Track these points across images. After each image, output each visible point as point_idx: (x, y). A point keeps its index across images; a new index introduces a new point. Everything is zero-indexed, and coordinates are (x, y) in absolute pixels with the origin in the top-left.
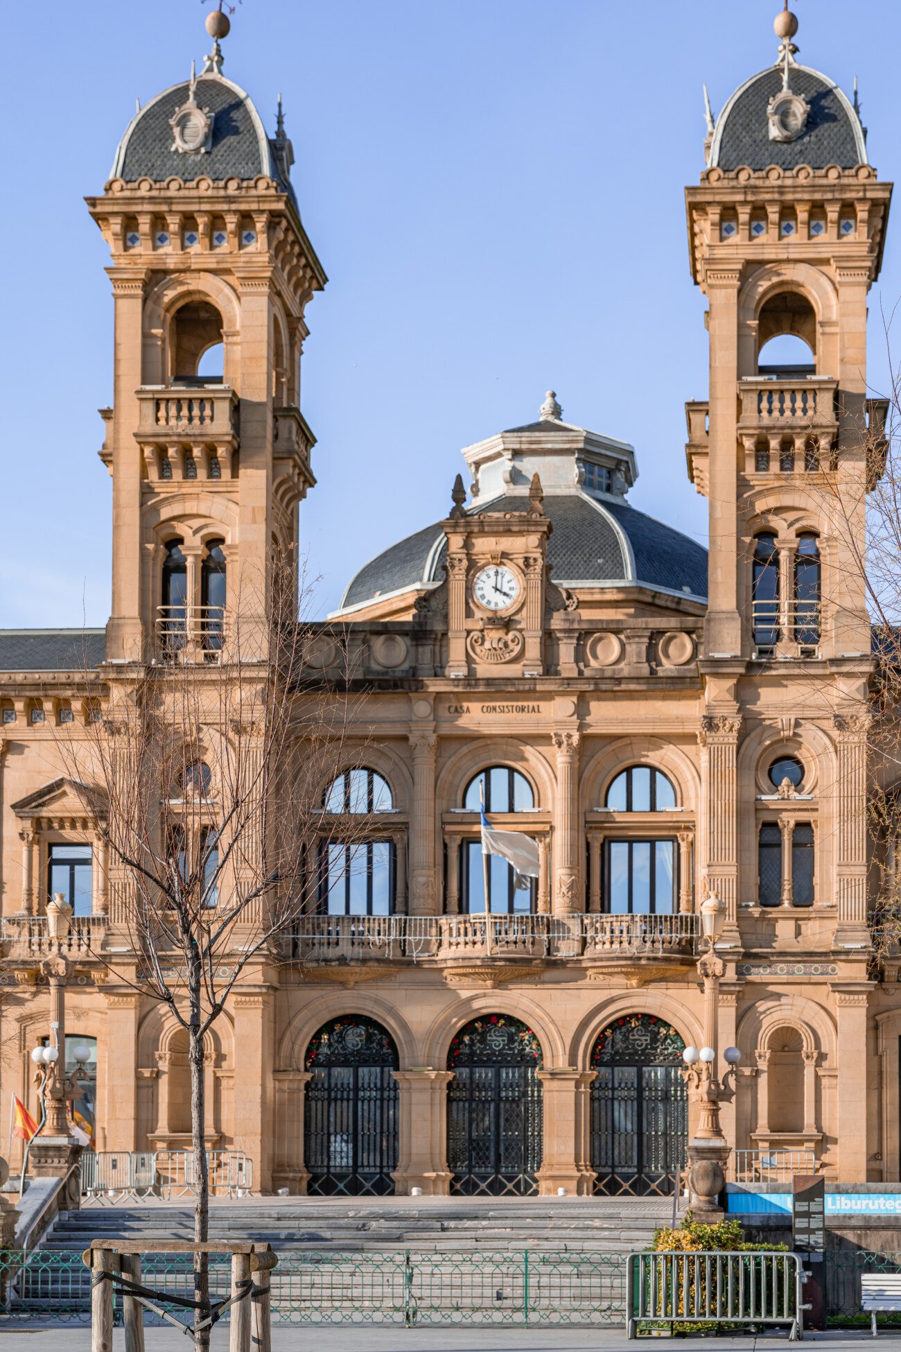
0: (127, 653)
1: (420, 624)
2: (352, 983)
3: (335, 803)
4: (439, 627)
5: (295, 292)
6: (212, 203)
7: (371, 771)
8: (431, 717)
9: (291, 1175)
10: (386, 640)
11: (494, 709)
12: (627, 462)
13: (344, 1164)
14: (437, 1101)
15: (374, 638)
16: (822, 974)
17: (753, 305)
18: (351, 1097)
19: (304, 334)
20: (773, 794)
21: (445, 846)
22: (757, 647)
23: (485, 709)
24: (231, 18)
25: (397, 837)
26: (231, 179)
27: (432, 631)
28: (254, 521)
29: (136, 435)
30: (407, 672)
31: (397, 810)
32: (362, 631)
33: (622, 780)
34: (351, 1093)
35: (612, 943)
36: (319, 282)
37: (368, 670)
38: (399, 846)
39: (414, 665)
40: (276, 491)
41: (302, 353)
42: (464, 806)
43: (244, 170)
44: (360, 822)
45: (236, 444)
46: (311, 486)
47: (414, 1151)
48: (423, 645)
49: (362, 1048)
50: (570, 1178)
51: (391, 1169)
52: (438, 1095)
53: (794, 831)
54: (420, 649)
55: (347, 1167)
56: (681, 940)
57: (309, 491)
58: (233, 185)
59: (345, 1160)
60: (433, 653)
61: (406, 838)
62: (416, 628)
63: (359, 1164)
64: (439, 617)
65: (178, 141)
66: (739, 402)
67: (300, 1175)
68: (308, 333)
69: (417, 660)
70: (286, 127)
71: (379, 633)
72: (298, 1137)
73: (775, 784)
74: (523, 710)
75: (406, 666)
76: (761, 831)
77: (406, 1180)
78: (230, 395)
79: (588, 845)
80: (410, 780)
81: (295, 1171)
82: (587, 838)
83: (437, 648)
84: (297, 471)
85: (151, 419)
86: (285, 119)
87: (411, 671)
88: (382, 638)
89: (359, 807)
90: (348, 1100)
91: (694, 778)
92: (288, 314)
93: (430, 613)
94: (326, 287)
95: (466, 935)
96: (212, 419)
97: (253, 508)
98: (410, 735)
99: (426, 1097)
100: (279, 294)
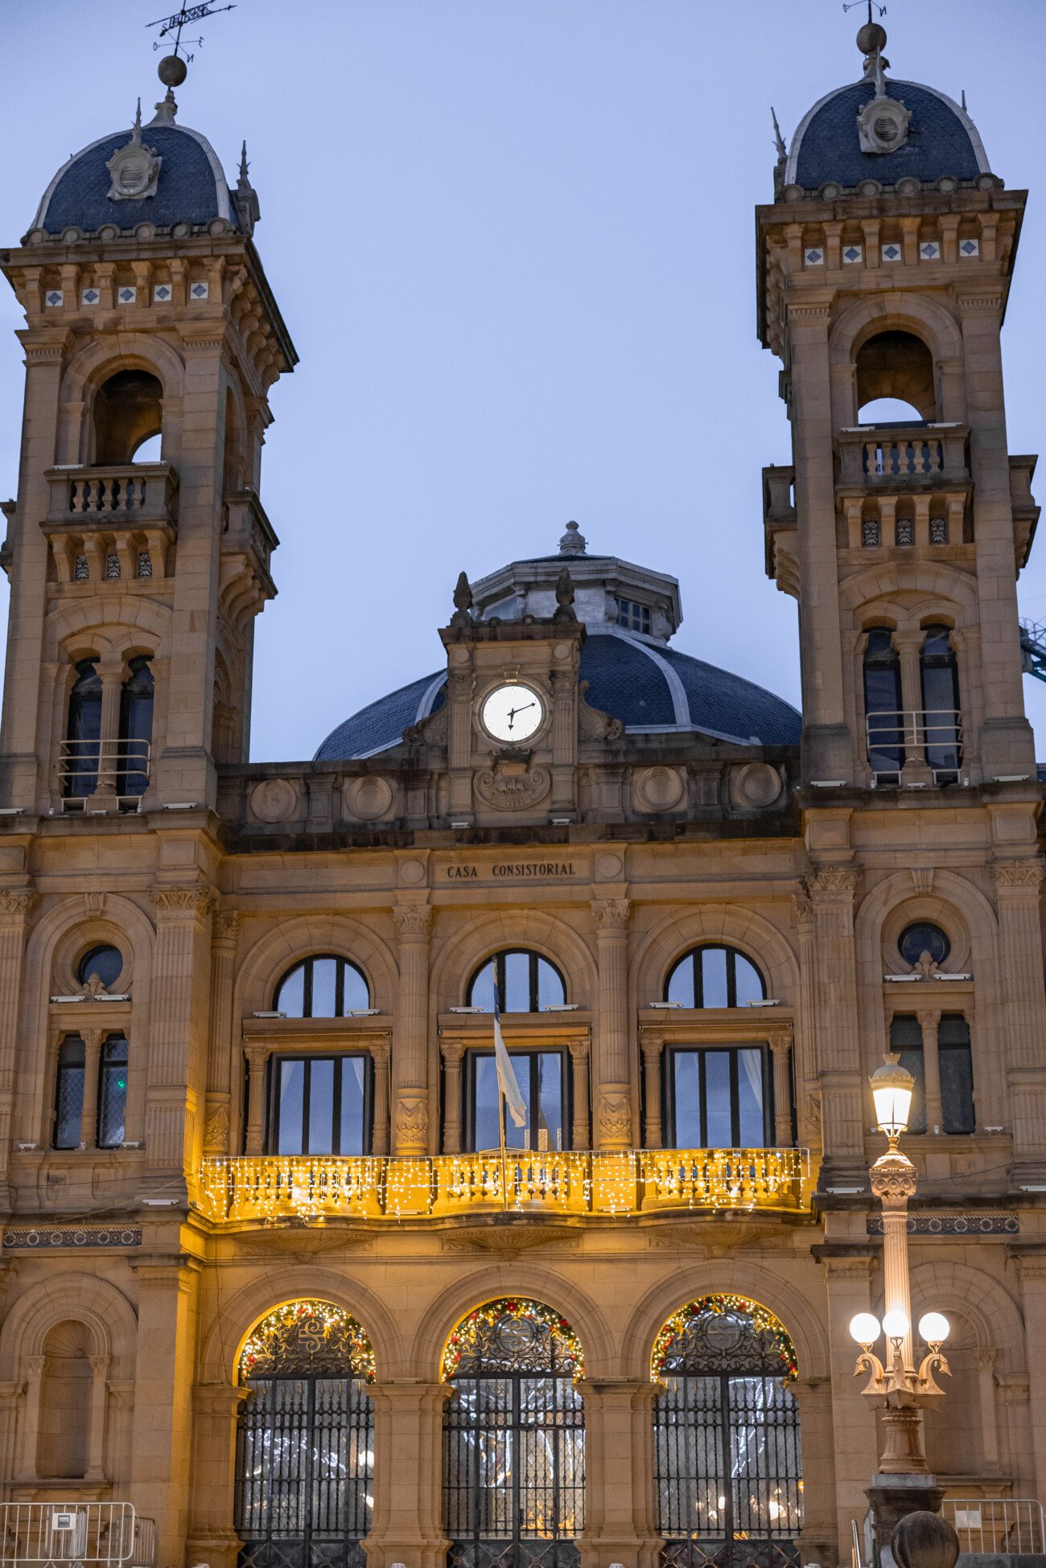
0: (16, 801)
1: (410, 762)
2: (309, 1255)
3: (290, 1003)
4: (435, 765)
5: (256, 364)
6: (153, 249)
7: (342, 961)
8: (424, 883)
9: (213, 1543)
10: (364, 785)
11: (510, 869)
12: (670, 598)
13: (291, 1527)
14: (428, 1429)
15: (347, 781)
16: (994, 1232)
17: (848, 346)
18: (304, 1424)
19: (266, 421)
20: (908, 973)
21: (442, 1059)
22: (876, 773)
23: (497, 871)
24: (189, 66)
25: (377, 1048)
26: (179, 224)
27: (425, 771)
28: (192, 629)
29: (42, 524)
30: (392, 823)
31: (377, 1011)
32: (333, 773)
33: (688, 965)
34: (305, 1417)
35: (681, 1192)
36: (287, 360)
37: (341, 823)
38: (378, 1059)
39: (401, 815)
40: (224, 596)
41: (263, 443)
42: (468, 1003)
43: (195, 214)
44: (325, 1029)
45: (172, 535)
46: (271, 597)
47: (395, 1506)
48: (414, 789)
49: (322, 1350)
50: (628, 1546)
51: (360, 1536)
52: (429, 1419)
53: (940, 1026)
54: (411, 794)
55: (297, 1530)
56: (781, 1186)
57: (267, 603)
58: (181, 231)
59: (294, 1520)
60: (428, 799)
61: (387, 1048)
62: (406, 767)
63: (315, 1526)
64: (437, 752)
65: (116, 186)
66: (836, 459)
67: (226, 1543)
68: (272, 420)
69: (406, 809)
70: (249, 177)
71: (355, 775)
72: (226, 1486)
73: (913, 959)
74: (550, 871)
75: (390, 817)
76: (892, 1026)
77: (382, 1549)
78: (167, 473)
79: (642, 1055)
80: (395, 969)
81: (220, 1537)
82: (640, 1045)
83: (433, 791)
84: (252, 573)
85: (65, 505)
86: (249, 169)
87: (398, 823)
88: (359, 781)
89: (324, 1008)
90: (300, 1429)
91: (788, 959)
92: (246, 392)
93: (424, 748)
94: (295, 367)
95: (472, 1182)
96: (143, 502)
97: (192, 613)
98: (395, 909)
99: (413, 1422)
100: (235, 363)
